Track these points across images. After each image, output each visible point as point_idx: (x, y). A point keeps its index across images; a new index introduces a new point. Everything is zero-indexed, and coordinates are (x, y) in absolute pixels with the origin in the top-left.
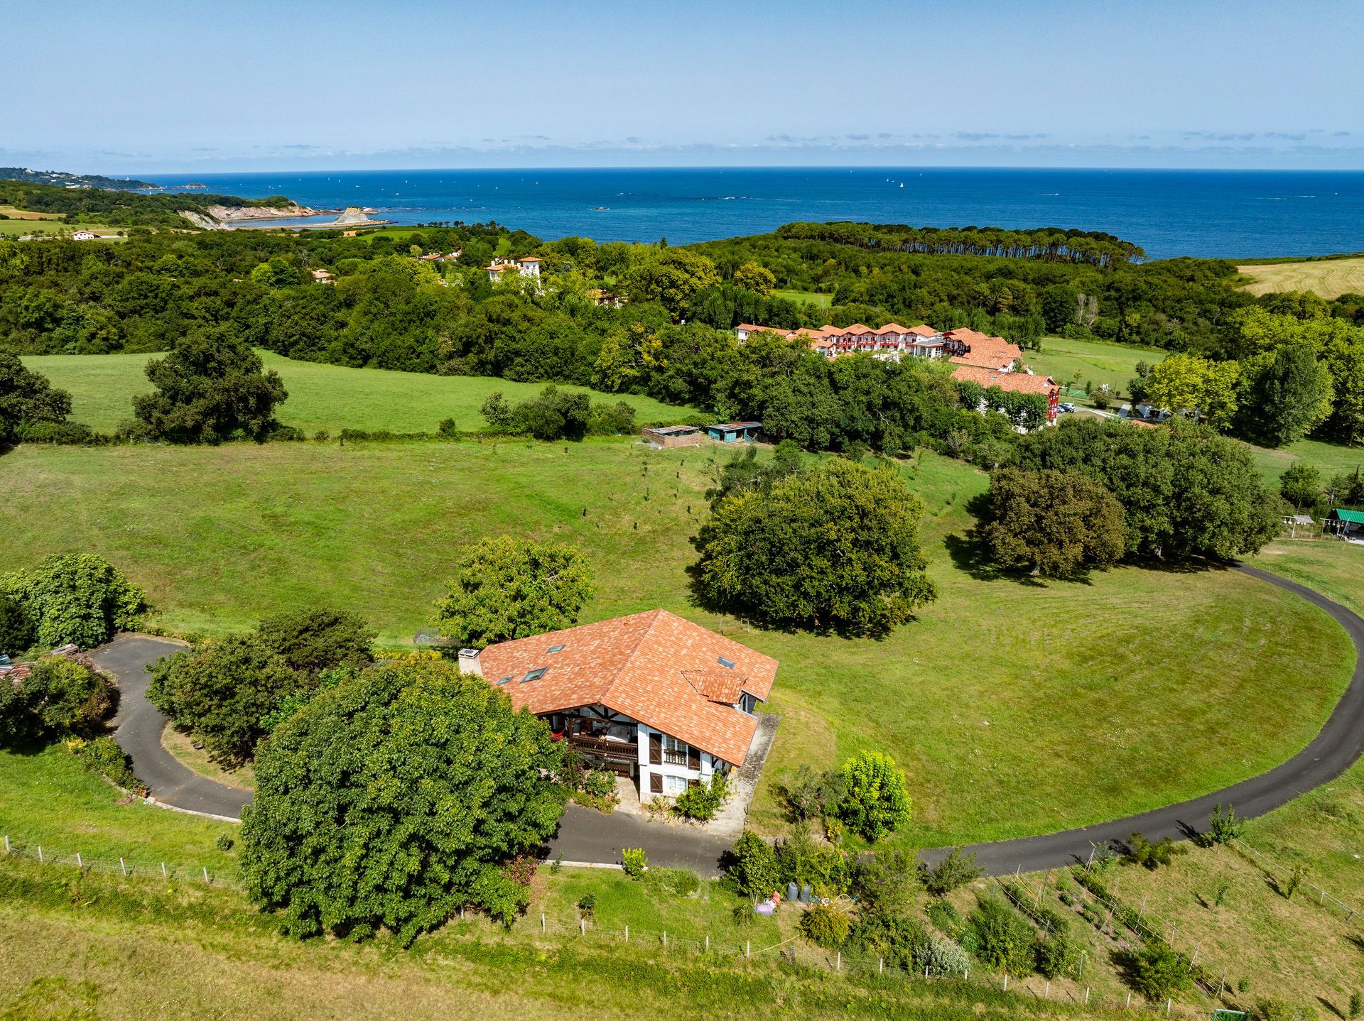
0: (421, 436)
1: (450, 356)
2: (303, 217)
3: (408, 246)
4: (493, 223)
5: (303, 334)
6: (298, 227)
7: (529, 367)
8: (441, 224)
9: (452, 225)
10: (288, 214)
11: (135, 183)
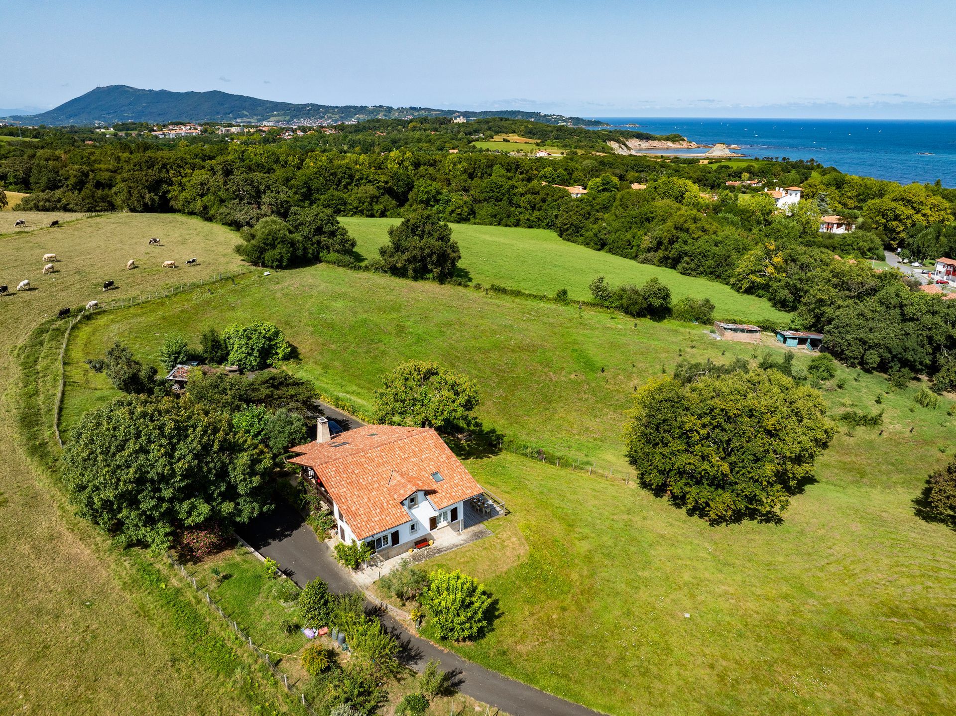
0: (542, 298)
1: (649, 250)
2: (688, 149)
3: (741, 173)
4: (812, 160)
5: (572, 224)
6: (672, 155)
7: (692, 265)
8: (772, 159)
9: (780, 160)
10: (679, 146)
11: (597, 123)
